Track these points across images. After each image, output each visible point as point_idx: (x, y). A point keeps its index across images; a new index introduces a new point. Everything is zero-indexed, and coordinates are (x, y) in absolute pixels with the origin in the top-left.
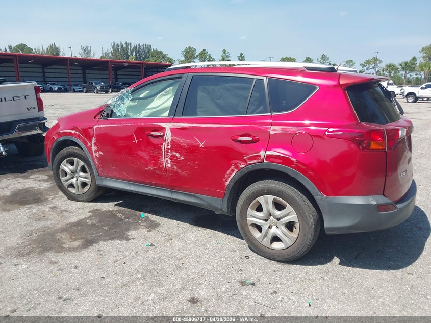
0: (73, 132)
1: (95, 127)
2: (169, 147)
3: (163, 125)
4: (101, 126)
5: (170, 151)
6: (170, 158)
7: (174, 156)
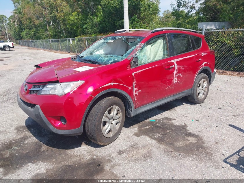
0: (112, 84)
1: (133, 74)
2: (177, 72)
3: (173, 61)
4: (138, 72)
5: (177, 74)
6: (177, 78)
7: (179, 76)
